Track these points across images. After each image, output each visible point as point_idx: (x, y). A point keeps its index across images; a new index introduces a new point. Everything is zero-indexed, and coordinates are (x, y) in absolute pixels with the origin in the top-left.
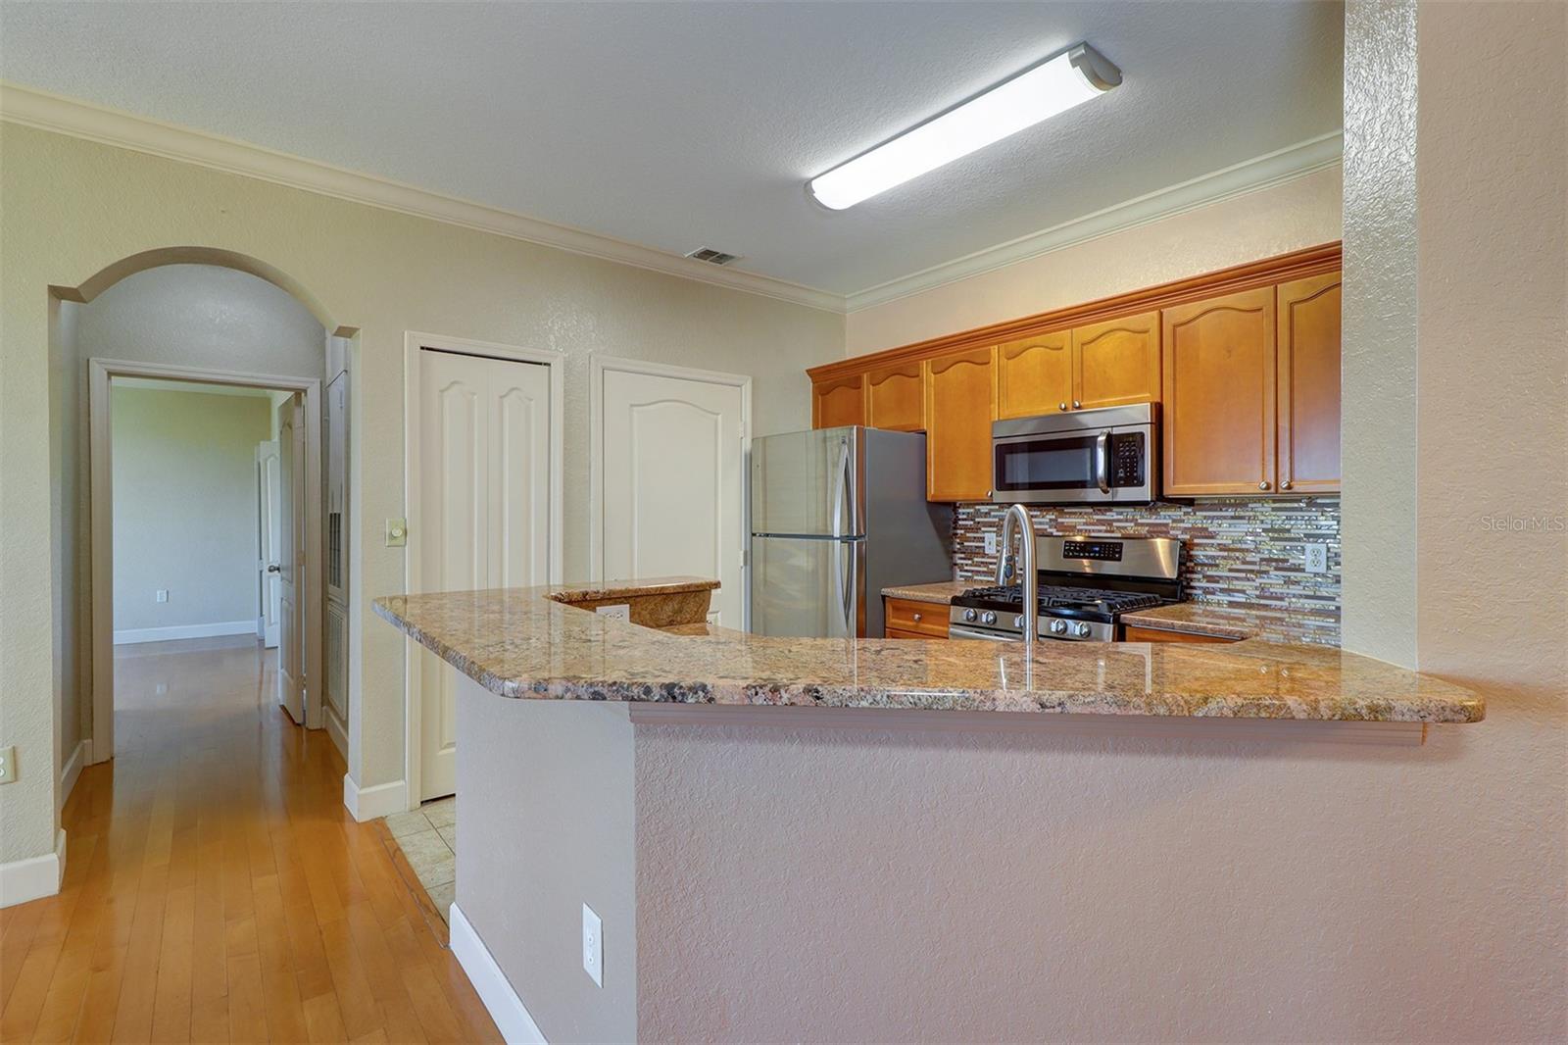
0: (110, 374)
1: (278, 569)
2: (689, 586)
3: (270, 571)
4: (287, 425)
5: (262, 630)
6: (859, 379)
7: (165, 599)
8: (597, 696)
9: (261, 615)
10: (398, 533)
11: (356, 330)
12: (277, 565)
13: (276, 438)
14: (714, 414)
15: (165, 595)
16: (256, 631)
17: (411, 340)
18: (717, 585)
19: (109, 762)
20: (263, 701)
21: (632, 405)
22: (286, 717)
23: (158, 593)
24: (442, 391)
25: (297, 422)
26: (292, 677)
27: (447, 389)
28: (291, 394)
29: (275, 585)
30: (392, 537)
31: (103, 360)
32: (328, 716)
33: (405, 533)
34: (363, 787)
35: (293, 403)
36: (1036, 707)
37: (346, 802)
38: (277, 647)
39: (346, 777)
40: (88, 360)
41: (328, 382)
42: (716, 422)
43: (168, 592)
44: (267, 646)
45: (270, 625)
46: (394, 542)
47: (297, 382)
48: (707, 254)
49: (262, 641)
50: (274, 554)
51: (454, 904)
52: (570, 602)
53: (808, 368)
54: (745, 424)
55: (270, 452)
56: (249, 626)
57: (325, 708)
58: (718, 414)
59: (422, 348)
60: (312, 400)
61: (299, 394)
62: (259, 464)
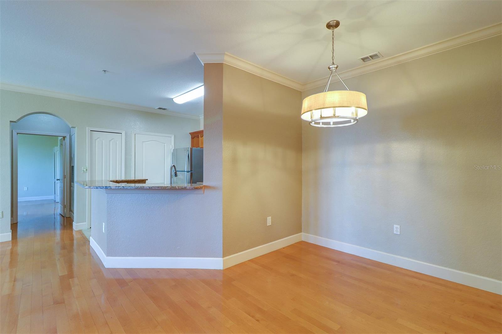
0: (17, 133)
1: (59, 180)
2: (140, 180)
3: (57, 180)
4: (61, 144)
5: (55, 197)
6: (198, 136)
7: (27, 190)
8: (97, 188)
9: (55, 194)
10: (85, 170)
11: (76, 127)
12: (59, 179)
13: (59, 146)
14: (164, 143)
15: (27, 188)
16: (53, 198)
17: (88, 129)
18: (147, 180)
19: (17, 223)
20: (56, 213)
21: (143, 142)
22: (61, 216)
23: (25, 188)
24: (96, 140)
25: (64, 144)
26: (62, 205)
27: (97, 139)
28: (62, 137)
29: (59, 185)
30: (83, 171)
31: (16, 130)
32: (71, 214)
33: (87, 170)
34: (77, 223)
35: (63, 140)
36: (149, 188)
37: (73, 228)
38: (59, 202)
39: (73, 222)
40: (12, 131)
41: (72, 135)
42: (165, 145)
43: (28, 188)
44: (56, 202)
45: (57, 196)
46: (84, 172)
47: (64, 135)
48: (160, 108)
49: (55, 201)
50: (58, 176)
51: (91, 237)
52: (114, 182)
53: (190, 132)
54: (172, 146)
55: (57, 150)
56: (52, 197)
57: (70, 212)
58: (165, 143)
59: (91, 131)
60: (67, 139)
61: (64, 137)
62: (54, 153)
